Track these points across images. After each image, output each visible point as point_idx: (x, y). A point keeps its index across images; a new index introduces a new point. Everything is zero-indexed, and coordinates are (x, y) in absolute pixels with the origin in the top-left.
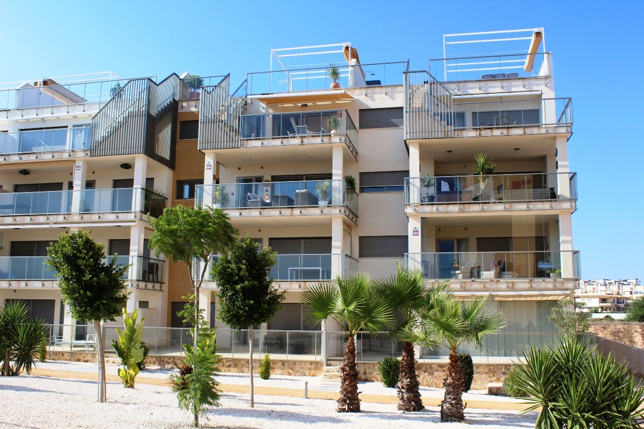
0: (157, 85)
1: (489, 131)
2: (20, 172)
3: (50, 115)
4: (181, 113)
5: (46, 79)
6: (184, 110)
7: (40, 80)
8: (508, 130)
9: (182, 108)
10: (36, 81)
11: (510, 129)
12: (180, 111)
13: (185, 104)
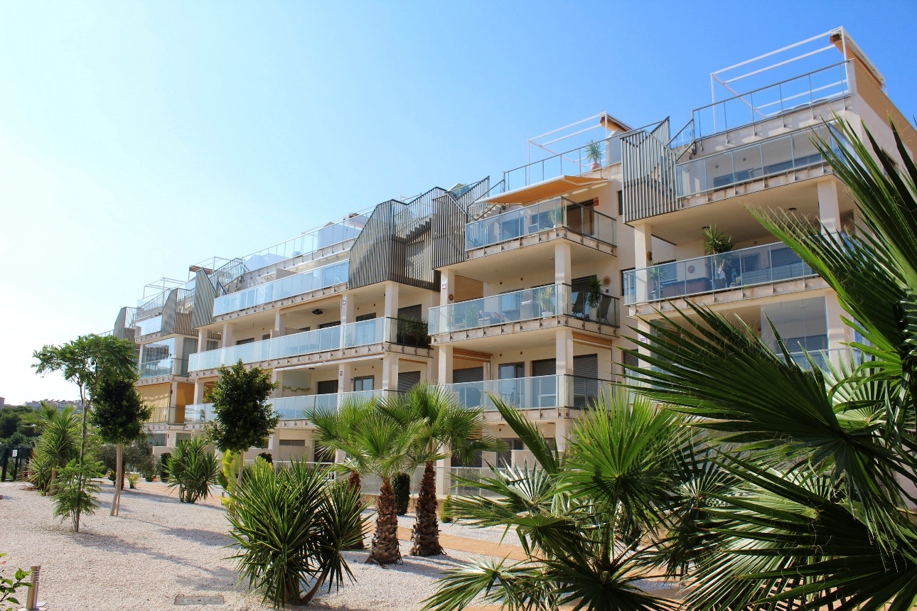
0: (407, 205)
1: (722, 193)
2: (314, 312)
8: (745, 187)
11: (747, 186)
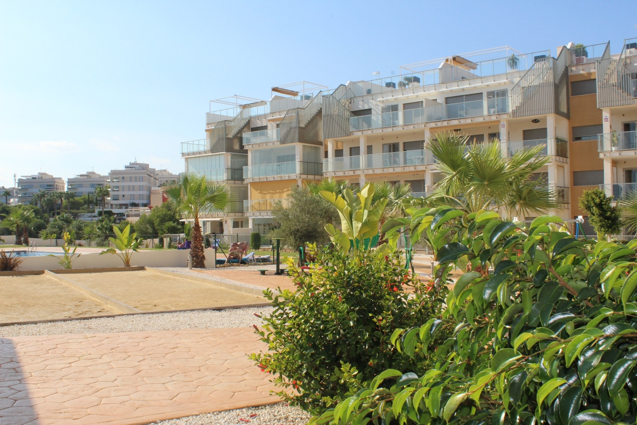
0: (557, 60)
2: (455, 130)
3: (468, 86)
4: (570, 76)
5: (454, 56)
6: (573, 74)
7: (450, 58)
9: (572, 72)
10: (447, 58)
12: (570, 74)
13: (574, 69)
